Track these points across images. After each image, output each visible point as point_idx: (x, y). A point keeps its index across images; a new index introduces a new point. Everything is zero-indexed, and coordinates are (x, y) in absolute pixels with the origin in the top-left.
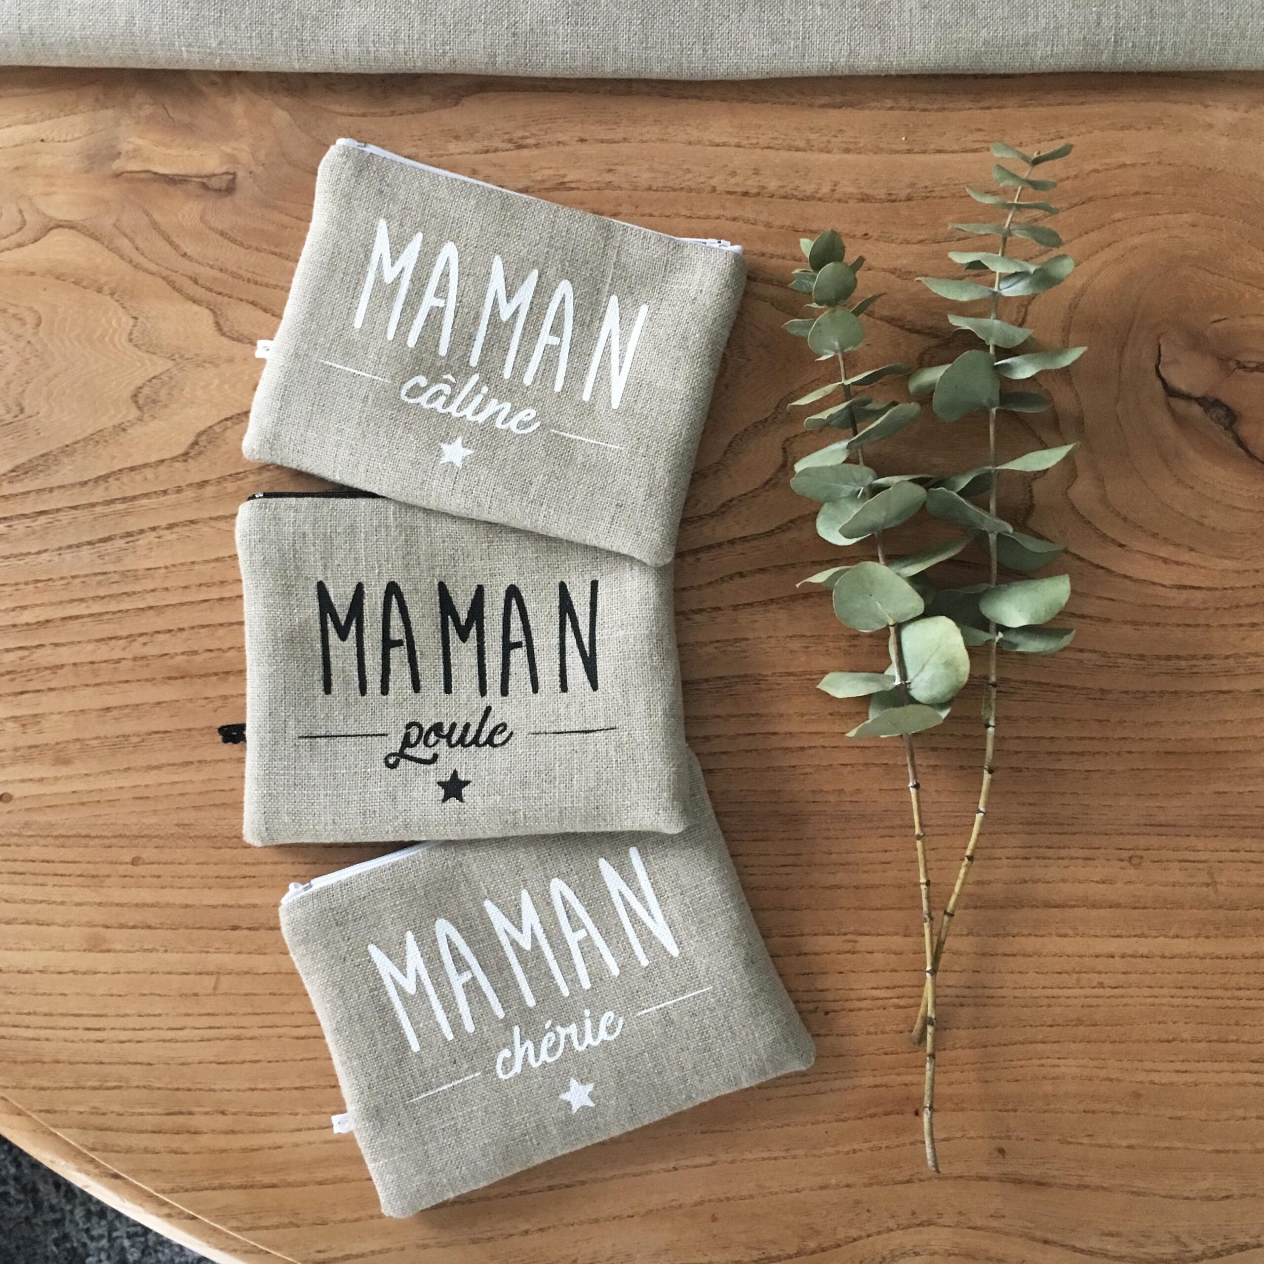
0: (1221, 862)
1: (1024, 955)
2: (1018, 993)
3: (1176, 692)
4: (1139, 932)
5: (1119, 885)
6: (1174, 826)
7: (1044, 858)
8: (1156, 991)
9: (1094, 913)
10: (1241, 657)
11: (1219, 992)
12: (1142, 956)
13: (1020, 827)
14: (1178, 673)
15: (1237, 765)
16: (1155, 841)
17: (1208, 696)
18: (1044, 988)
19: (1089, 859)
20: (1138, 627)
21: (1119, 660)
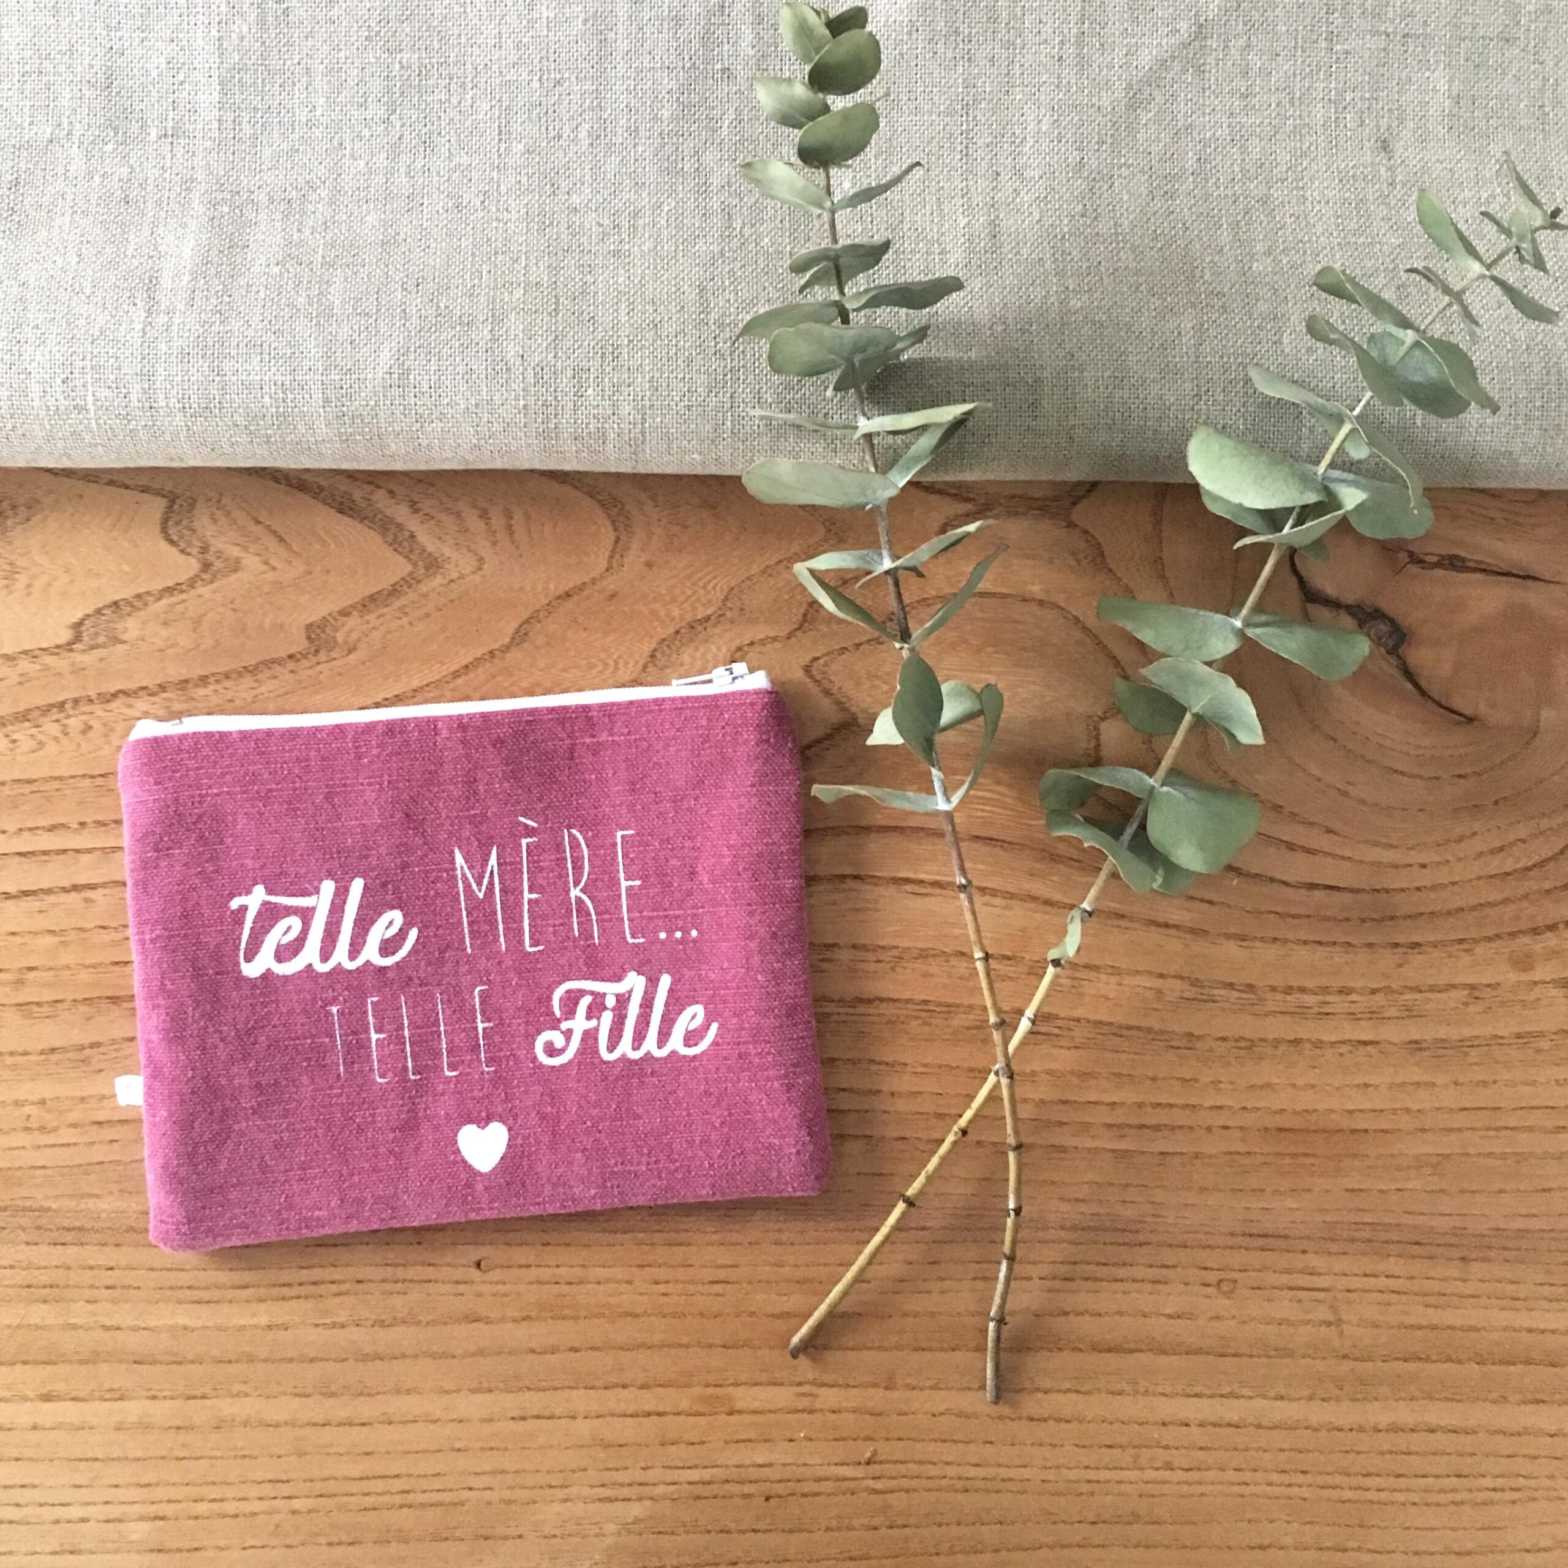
0: (1349, 1291)
1: (1058, 1420)
2: (1050, 1475)
3: (1296, 1042)
4: (1226, 1390)
5: (1201, 1322)
6: (1286, 1237)
7: (1096, 1279)
8: (1248, 1476)
9: (1165, 1361)
10: (1393, 992)
11: (1338, 1479)
12: (1229, 1425)
13: (1062, 1233)
14: (1301, 1012)
15: (1381, 1151)
16: (1255, 1258)
17: (1344, 1049)
18: (1087, 1467)
19: (1159, 1282)
20: (1246, 944)
21: (1216, 992)
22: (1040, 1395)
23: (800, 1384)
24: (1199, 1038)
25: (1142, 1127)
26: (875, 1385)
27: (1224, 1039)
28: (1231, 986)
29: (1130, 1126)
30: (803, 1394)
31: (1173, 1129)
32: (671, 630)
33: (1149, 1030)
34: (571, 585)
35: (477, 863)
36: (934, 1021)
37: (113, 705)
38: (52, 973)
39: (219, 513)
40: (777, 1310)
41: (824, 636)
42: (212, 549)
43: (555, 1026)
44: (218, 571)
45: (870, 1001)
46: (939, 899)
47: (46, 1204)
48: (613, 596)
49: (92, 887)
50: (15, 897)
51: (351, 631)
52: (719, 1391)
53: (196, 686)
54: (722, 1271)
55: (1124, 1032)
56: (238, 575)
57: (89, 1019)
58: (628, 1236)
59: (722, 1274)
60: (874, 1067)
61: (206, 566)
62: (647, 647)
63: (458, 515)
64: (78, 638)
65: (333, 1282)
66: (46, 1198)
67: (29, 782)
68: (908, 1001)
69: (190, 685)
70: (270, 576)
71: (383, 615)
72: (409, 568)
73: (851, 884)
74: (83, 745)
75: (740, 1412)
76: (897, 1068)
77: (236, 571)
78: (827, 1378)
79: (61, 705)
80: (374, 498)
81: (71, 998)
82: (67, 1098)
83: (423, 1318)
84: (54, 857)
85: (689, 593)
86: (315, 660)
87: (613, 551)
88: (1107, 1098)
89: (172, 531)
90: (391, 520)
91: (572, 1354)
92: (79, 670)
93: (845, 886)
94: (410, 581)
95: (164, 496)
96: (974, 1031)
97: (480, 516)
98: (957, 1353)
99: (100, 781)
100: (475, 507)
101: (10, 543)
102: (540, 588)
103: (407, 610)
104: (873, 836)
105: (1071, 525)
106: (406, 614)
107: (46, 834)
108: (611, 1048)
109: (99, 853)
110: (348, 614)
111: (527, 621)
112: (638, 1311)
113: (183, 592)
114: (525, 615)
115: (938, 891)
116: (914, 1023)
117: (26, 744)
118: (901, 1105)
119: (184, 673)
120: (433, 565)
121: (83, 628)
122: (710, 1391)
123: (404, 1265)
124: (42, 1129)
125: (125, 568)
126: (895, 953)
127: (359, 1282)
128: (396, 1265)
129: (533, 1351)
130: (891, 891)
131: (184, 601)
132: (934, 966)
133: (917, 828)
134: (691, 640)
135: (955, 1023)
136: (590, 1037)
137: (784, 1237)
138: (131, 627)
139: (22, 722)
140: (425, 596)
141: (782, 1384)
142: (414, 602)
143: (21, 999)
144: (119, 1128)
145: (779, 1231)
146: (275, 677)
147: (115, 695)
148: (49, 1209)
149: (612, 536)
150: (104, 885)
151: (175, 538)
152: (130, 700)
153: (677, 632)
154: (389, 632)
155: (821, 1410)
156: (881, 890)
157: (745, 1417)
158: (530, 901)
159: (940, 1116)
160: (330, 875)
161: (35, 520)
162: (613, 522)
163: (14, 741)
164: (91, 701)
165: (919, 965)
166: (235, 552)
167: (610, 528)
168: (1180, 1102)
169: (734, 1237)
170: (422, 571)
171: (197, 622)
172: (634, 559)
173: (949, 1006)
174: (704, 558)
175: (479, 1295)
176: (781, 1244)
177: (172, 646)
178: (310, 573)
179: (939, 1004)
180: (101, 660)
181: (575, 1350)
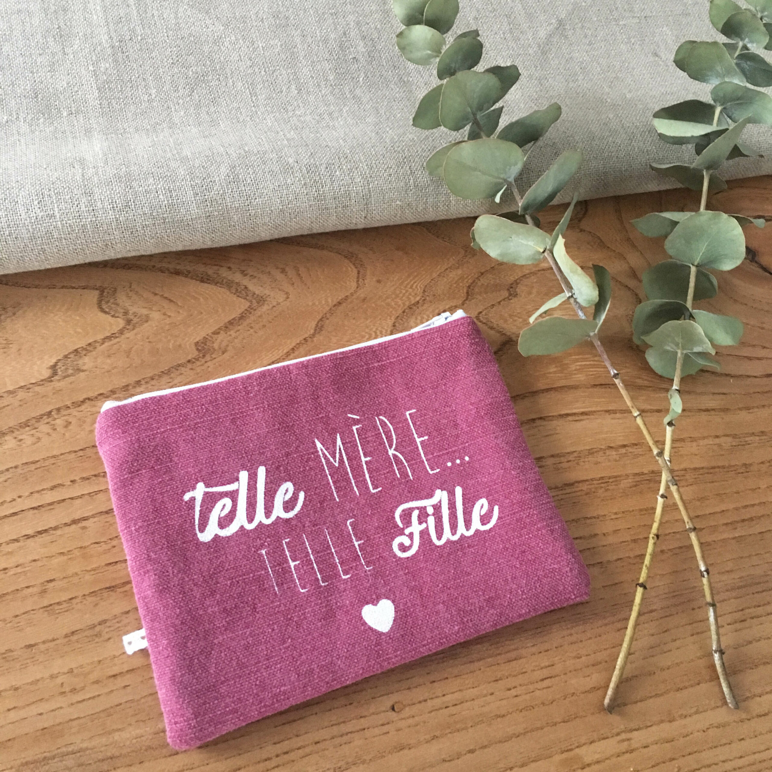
20: (751, 411)
21: (747, 439)
22: (758, 699)
23: (618, 734)
24: (751, 465)
25: (743, 521)
26: (662, 721)
27: (762, 463)
28: (753, 434)
29: (737, 522)
30: (623, 741)
31: (759, 518)
32: (400, 311)
33: (723, 467)
34: (340, 298)
35: (331, 446)
36: (609, 487)
37: (83, 407)
38: (66, 581)
39: (131, 294)
40: (588, 688)
41: (480, 301)
42: (131, 312)
43: (402, 533)
44: (136, 323)
45: (572, 484)
46: (587, 421)
47: (84, 745)
48: (364, 299)
49: (85, 519)
50: (33, 536)
51: (222, 341)
52: (571, 754)
53: (134, 387)
54: (545, 670)
55: (712, 471)
56: (149, 323)
57: (97, 605)
58: (481, 663)
59: (546, 673)
60: (588, 521)
61: (129, 322)
62: (390, 322)
63: (269, 273)
64: (55, 373)
65: (299, 749)
66: (83, 741)
67: (33, 463)
68: (592, 480)
69: (130, 387)
70: (168, 321)
71: (239, 331)
72: (249, 304)
73: (538, 422)
74: (67, 435)
75: (589, 765)
76: (601, 518)
77: (147, 321)
78: (632, 725)
79: (49, 414)
80: (220, 272)
81: (82, 594)
82: (88, 664)
83: (367, 758)
84: (56, 506)
85: (404, 292)
86: (203, 361)
87: (358, 278)
88: (718, 509)
89: (104, 307)
90: (232, 282)
91: (471, 755)
92: (57, 392)
93: (535, 425)
94: (250, 310)
95: (97, 289)
96: (634, 489)
97: (282, 272)
98: (701, 685)
99: (81, 453)
100: (277, 268)
101: (5, 328)
102: (323, 302)
103: (252, 325)
104: (541, 395)
105: (581, 231)
106: (251, 328)
107: (49, 492)
108: (439, 538)
109: (86, 496)
110: (218, 333)
111: (321, 320)
112: (503, 713)
113: (117, 337)
114: (319, 317)
115: (585, 417)
116: (601, 491)
117: (29, 440)
118: (611, 539)
119: (124, 381)
120: (261, 300)
121: (57, 367)
122: (565, 755)
123: (344, 722)
124: (73, 690)
125: (79, 330)
126: (575, 454)
127: (316, 743)
128: (339, 724)
129: (444, 761)
130: (561, 422)
131: (119, 342)
132: (600, 457)
133: (563, 387)
134: (412, 315)
135: (622, 486)
136: (424, 534)
137: (573, 638)
138: (87, 362)
139: (24, 428)
140: (260, 317)
141: (607, 738)
142: (254, 321)
143: (46, 603)
144: (128, 676)
145: (571, 635)
146: (181, 374)
147: (83, 402)
148: (87, 749)
149: (355, 271)
150: (93, 516)
151: (107, 310)
152: (93, 402)
153: (404, 312)
154: (244, 339)
155: (637, 749)
156: (555, 423)
157: (593, 767)
158: (366, 462)
159: (635, 541)
160: (244, 468)
161: (18, 314)
162: (354, 264)
163: (21, 440)
164: (69, 407)
165: (591, 458)
166: (145, 312)
167: (353, 267)
168: (757, 502)
169: (546, 646)
170: (256, 304)
171: (128, 353)
172: (370, 281)
173: (616, 477)
174: (406, 274)
175: (398, 730)
176: (575, 643)
177: (115, 367)
178: (191, 315)
179: (610, 478)
180: (71, 383)
181: (472, 751)
